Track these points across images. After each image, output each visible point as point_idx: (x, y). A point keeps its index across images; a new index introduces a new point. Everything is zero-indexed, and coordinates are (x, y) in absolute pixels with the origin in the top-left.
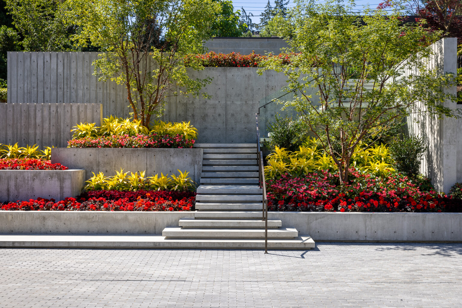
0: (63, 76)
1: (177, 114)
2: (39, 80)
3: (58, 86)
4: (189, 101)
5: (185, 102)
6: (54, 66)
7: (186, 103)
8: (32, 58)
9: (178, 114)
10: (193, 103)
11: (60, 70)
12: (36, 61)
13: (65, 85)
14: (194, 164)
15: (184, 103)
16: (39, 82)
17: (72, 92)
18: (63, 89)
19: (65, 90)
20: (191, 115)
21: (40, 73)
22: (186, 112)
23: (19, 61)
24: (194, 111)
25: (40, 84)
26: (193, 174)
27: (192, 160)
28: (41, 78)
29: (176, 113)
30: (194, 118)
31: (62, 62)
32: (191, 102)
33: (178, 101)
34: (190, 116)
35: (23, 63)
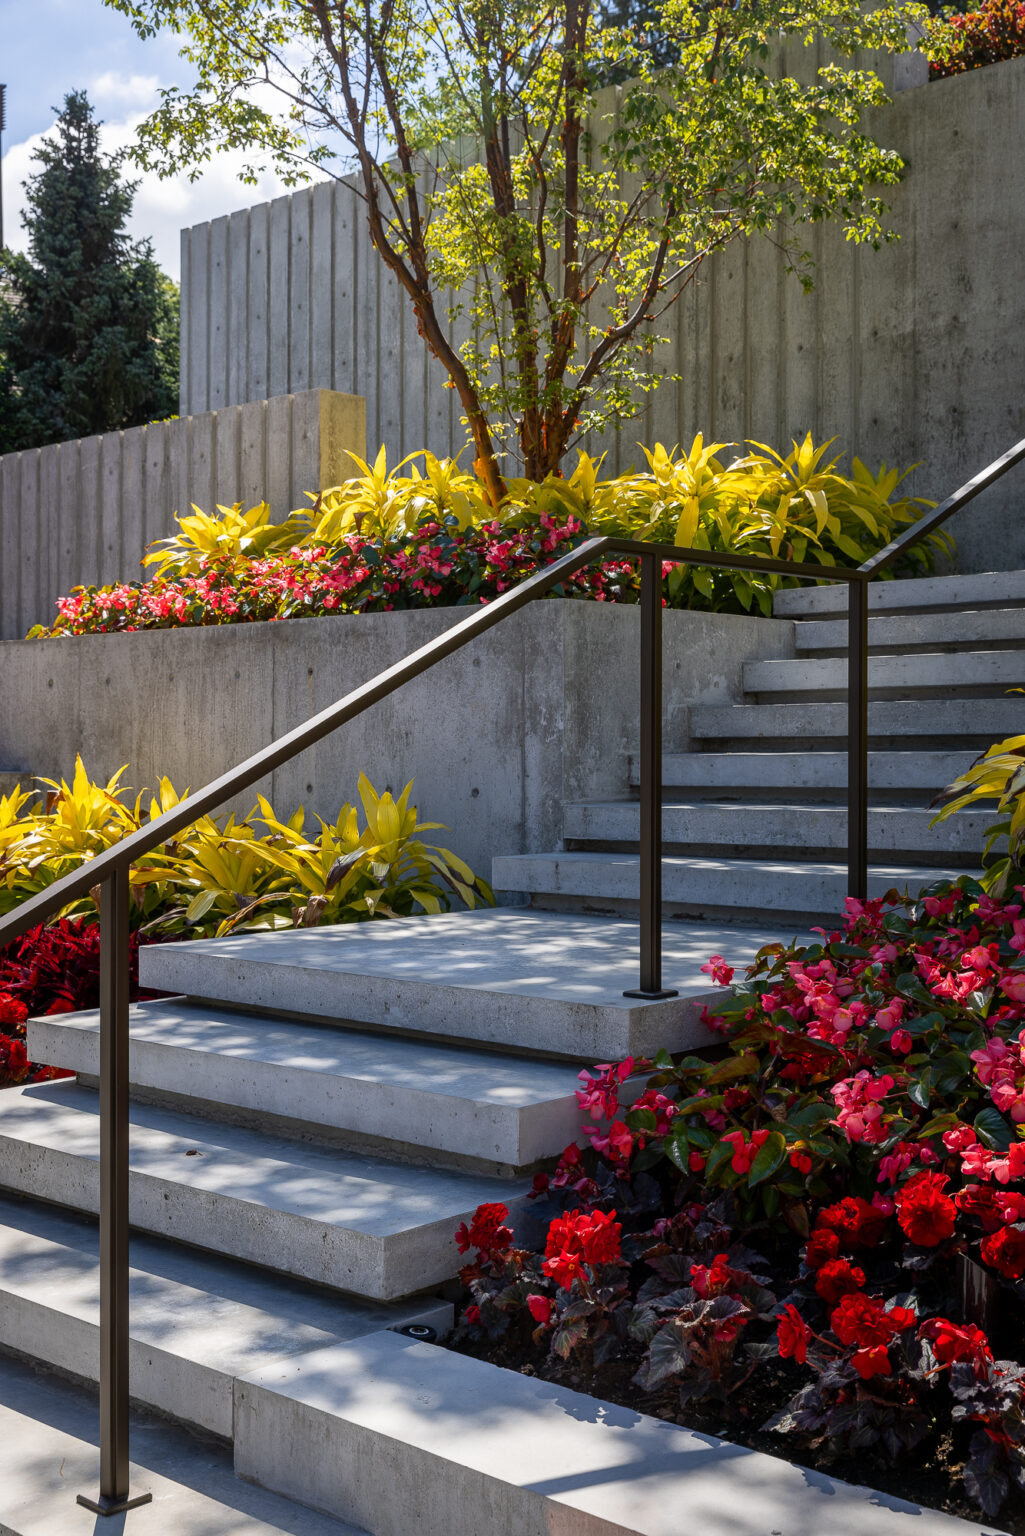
0: (352, 296)
1: (856, 419)
2: (273, 341)
3: (337, 352)
4: (934, 316)
5: (909, 328)
6: (322, 256)
7: (914, 334)
8: (253, 237)
9: (865, 418)
10: (956, 326)
11: (344, 273)
12: (264, 250)
13: (361, 341)
14: (521, 727)
15: (903, 337)
16: (273, 349)
17: (386, 376)
18: (351, 369)
19: (360, 373)
20: (940, 410)
21: (279, 305)
22: (916, 396)
23: (214, 261)
24: (960, 381)
25: (279, 356)
26: (517, 818)
27: (512, 701)
28: (279, 328)
29: (856, 409)
30: (961, 433)
31: (350, 226)
32: (942, 322)
33: (865, 333)
34: (940, 422)
35: (224, 270)
